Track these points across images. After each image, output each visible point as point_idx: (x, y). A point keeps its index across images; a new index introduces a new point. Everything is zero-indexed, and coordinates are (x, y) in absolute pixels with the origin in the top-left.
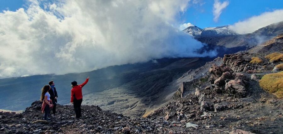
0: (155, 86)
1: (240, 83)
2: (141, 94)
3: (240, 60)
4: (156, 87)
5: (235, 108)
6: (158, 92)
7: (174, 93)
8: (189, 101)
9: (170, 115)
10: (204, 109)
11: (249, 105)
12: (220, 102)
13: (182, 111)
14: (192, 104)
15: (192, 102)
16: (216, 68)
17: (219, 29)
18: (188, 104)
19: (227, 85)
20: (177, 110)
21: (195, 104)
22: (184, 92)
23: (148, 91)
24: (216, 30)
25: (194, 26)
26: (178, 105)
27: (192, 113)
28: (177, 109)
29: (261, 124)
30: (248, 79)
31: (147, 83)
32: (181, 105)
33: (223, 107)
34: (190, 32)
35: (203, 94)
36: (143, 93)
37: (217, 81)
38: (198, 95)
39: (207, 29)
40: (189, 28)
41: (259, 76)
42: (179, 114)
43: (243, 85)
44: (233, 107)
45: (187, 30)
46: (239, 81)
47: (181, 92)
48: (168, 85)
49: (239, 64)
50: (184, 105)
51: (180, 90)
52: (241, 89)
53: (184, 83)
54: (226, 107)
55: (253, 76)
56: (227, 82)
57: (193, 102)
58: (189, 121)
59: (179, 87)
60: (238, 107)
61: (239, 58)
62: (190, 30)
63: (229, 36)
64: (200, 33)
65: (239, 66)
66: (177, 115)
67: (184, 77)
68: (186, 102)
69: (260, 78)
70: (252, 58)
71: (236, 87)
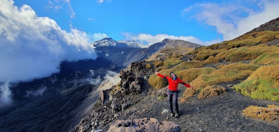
0: (71, 100)
1: (138, 83)
2: (51, 116)
3: (140, 66)
4: (72, 102)
5: (135, 104)
6: (76, 107)
7: (95, 103)
8: (104, 107)
9: (84, 130)
10: (115, 112)
11: (143, 98)
12: (126, 101)
13: (97, 120)
14: (107, 110)
15: (106, 107)
16: (123, 74)
17: (128, 43)
18: (104, 111)
19: (131, 86)
20: (93, 121)
21: (109, 109)
22: (104, 100)
23: (61, 109)
24: (127, 43)
25: (109, 38)
26: (93, 115)
27: (106, 118)
28: (91, 120)
29: (146, 111)
30: (143, 80)
31: (60, 99)
32: (96, 115)
33: (128, 105)
34: (107, 43)
35: (115, 98)
36: (53, 113)
37: (124, 84)
38: (111, 100)
39: (120, 42)
40: (105, 39)
41: (148, 76)
42: (94, 124)
43: (139, 85)
44: (134, 103)
45: (104, 40)
46: (137, 82)
47: (102, 101)
48: (87, 96)
49: (140, 69)
50: (99, 114)
51: (100, 99)
52: (138, 87)
53: (104, 91)
54: (130, 104)
55: (145, 77)
56: (130, 84)
57: (108, 108)
58: (99, 128)
59: (100, 96)
60: (137, 102)
61: (139, 65)
62: (106, 41)
63: (135, 48)
64: (115, 44)
65: (140, 71)
66: (92, 126)
67: (103, 85)
68: (101, 109)
69: (148, 78)
70: (146, 65)
71: (136, 87)
